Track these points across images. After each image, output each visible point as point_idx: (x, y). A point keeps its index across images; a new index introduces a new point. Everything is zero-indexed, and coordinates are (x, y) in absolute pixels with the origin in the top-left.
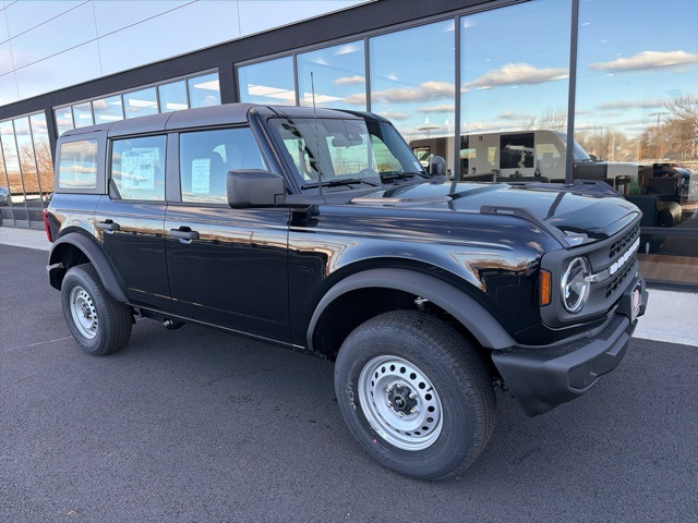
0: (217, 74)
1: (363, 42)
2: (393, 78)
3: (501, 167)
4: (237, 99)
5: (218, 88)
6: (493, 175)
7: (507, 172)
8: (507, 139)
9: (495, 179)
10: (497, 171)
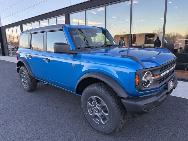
0: (64, 16)
1: (104, 7)
2: (114, 17)
3: (145, 44)
4: (69, 23)
5: (64, 20)
6: (142, 46)
7: (147, 45)
8: (147, 36)
9: (143, 47)
10: (143, 45)
